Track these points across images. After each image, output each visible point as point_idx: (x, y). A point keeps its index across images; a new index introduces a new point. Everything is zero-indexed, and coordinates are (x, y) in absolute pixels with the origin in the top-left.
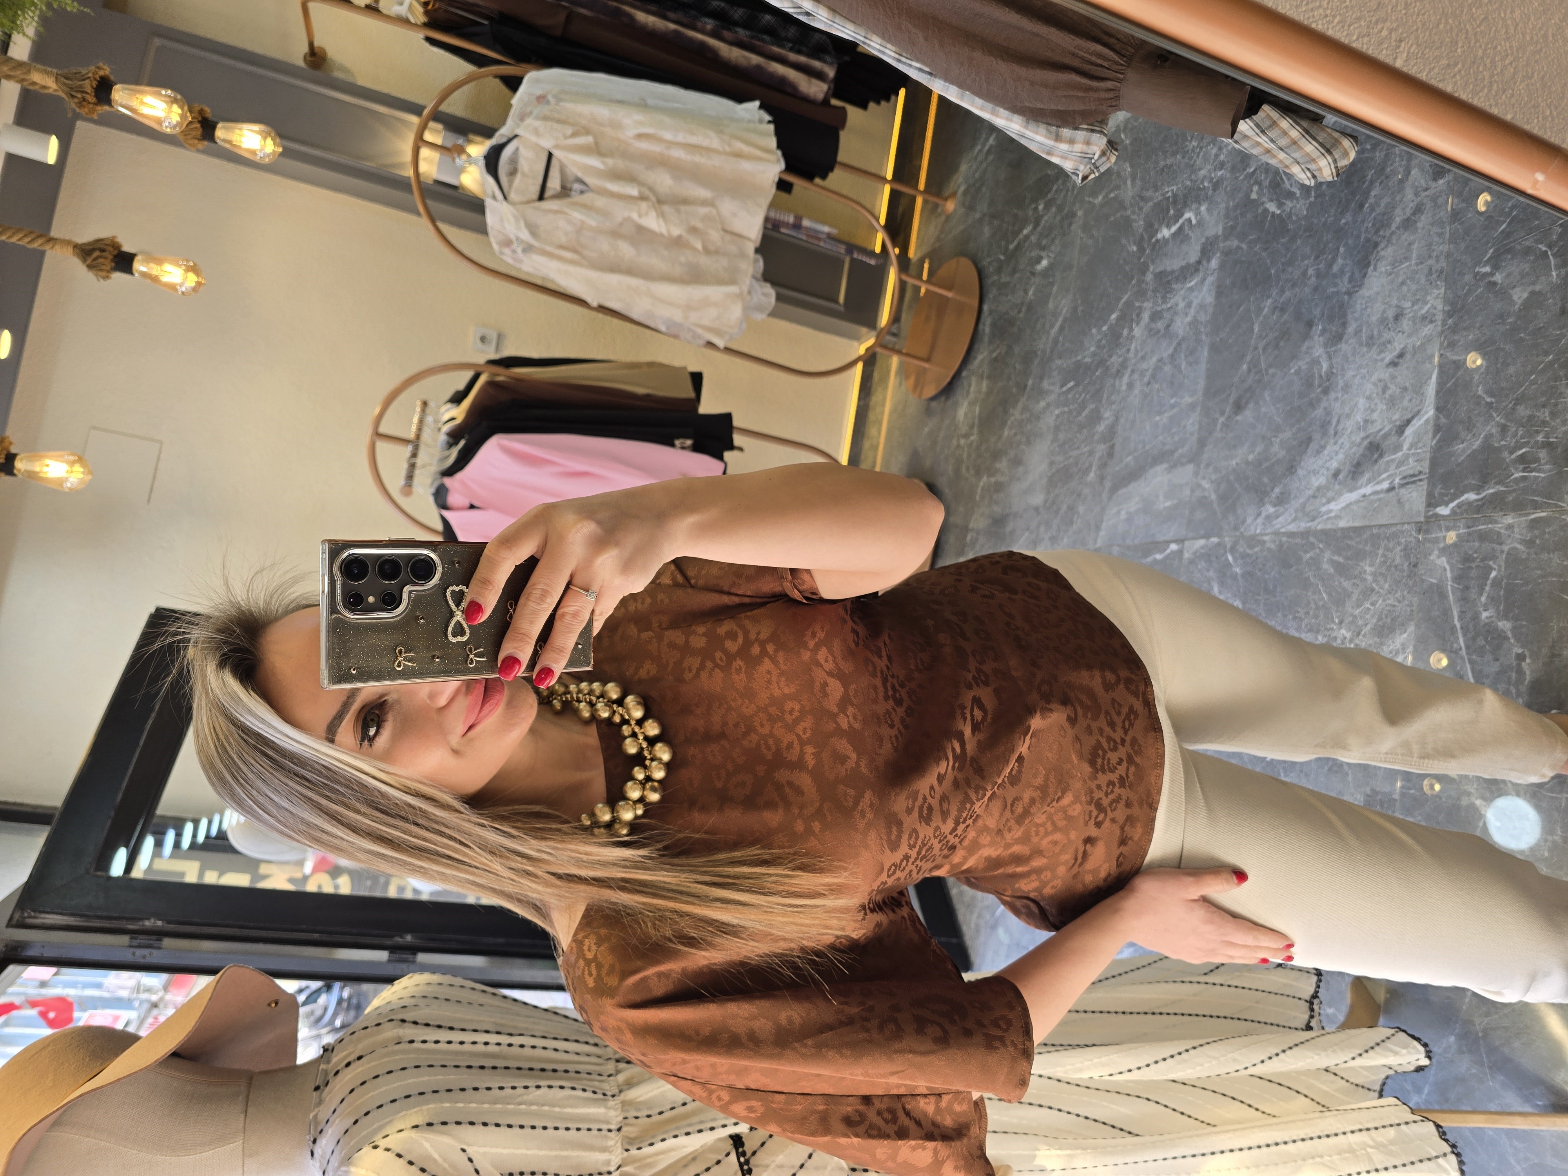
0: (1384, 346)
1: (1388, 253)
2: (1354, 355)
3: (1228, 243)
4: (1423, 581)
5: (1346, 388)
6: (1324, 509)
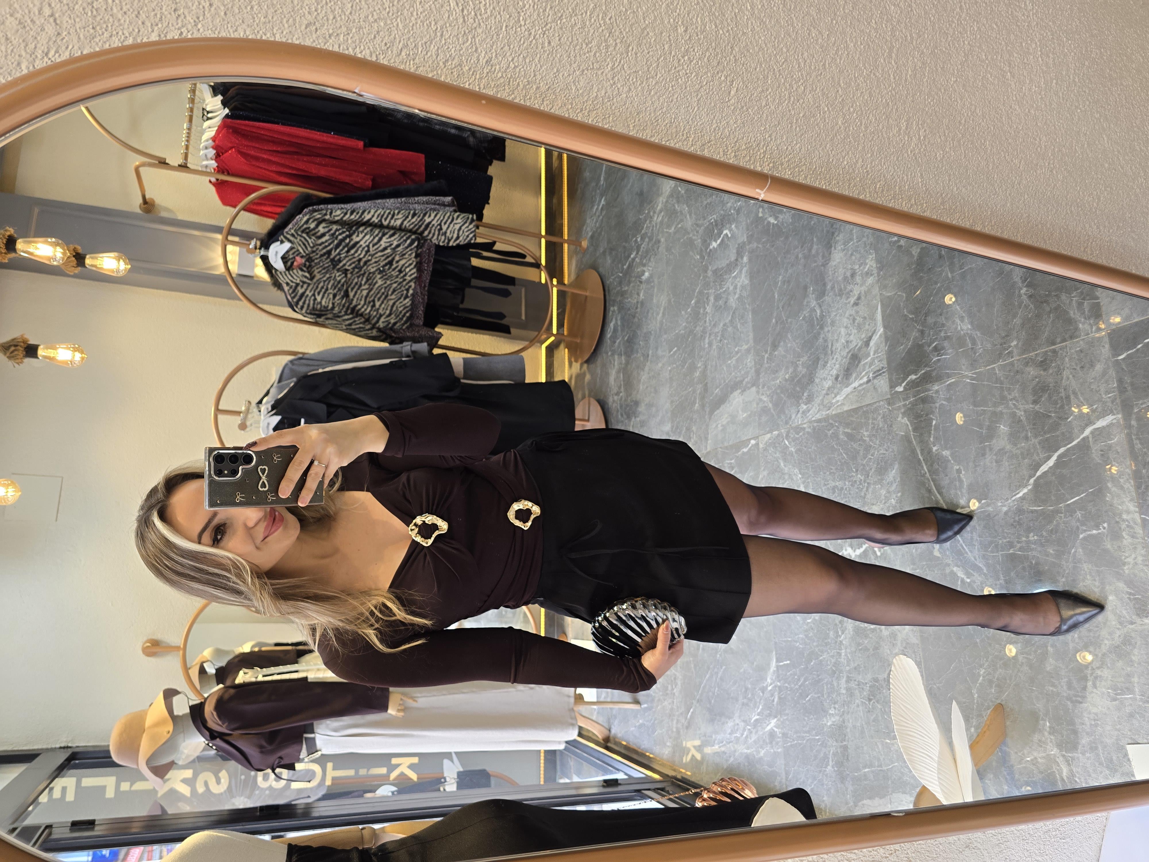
0: (849, 294)
1: (840, 237)
2: (833, 302)
3: (751, 245)
4: (897, 435)
5: (833, 323)
6: (834, 401)
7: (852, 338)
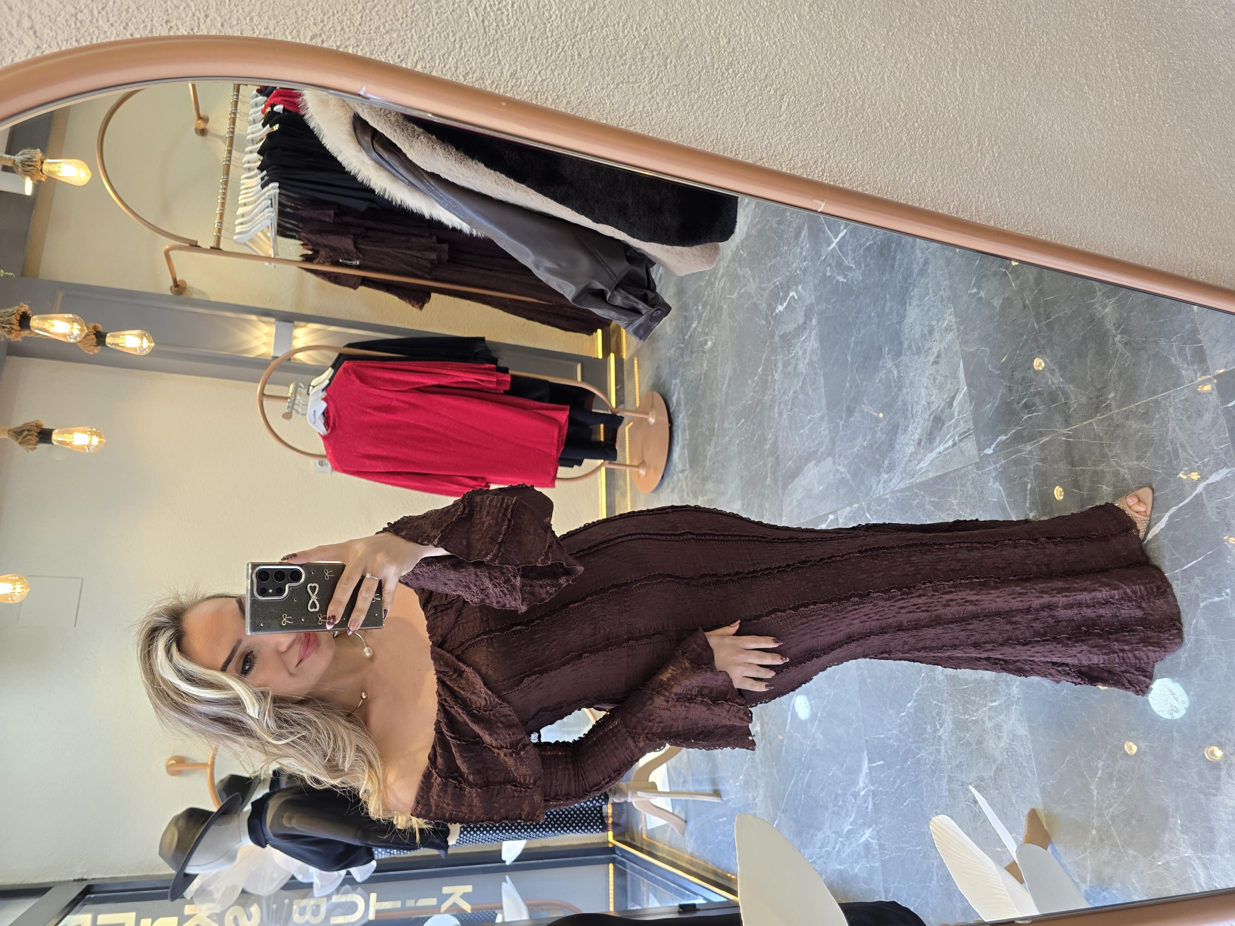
0: (927, 353)
1: (916, 292)
2: (911, 362)
3: (820, 307)
5: (912, 384)
6: (918, 468)
7: (933, 398)
